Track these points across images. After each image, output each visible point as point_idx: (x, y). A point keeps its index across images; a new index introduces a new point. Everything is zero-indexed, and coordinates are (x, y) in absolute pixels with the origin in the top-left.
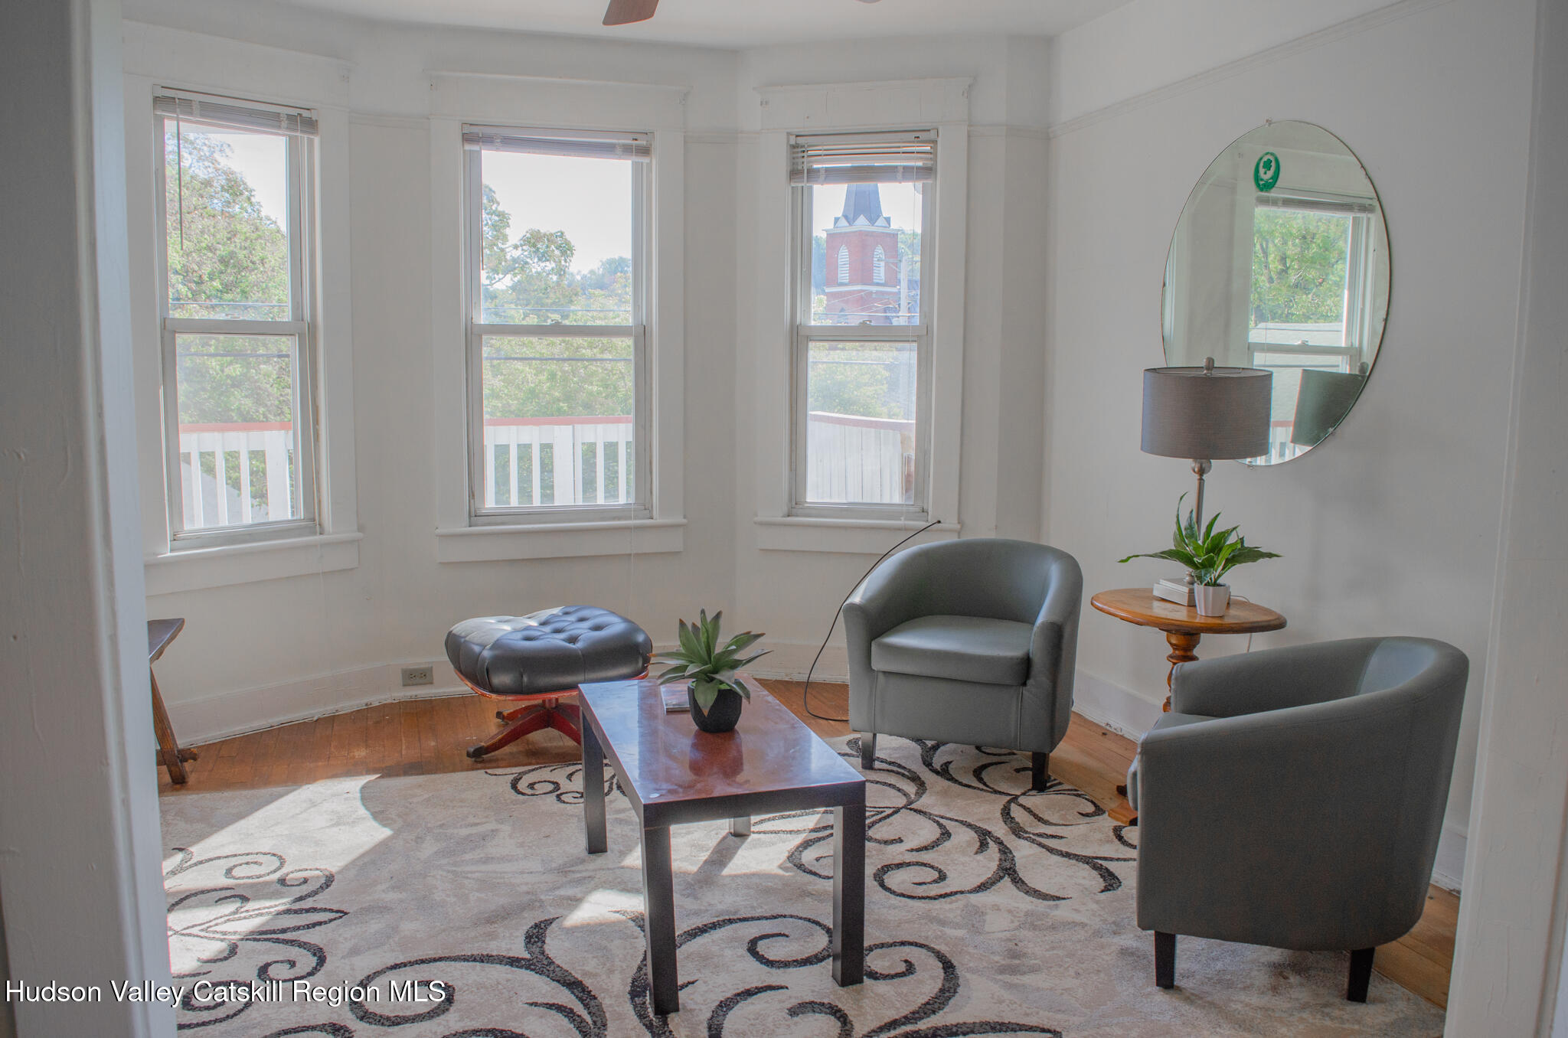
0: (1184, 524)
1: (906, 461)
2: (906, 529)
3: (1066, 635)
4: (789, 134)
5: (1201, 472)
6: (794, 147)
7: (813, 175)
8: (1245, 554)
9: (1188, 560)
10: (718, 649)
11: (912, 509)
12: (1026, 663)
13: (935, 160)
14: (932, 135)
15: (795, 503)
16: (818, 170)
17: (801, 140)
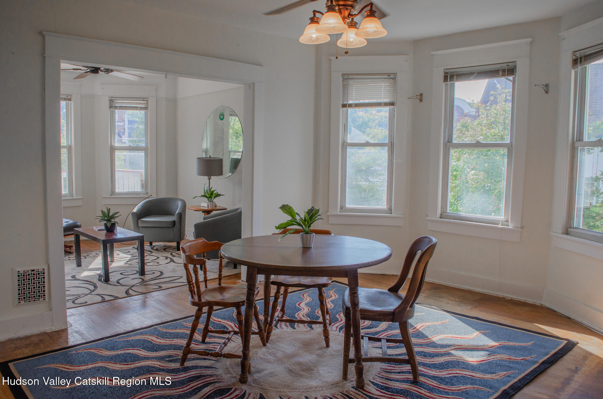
0: (206, 190)
1: (142, 181)
2: (143, 198)
3: (183, 215)
4: (109, 97)
5: (209, 179)
6: (110, 100)
7: (116, 107)
8: (218, 195)
9: (207, 197)
10: (110, 215)
11: (144, 193)
12: (174, 222)
13: (148, 105)
14: (147, 99)
15: (113, 192)
16: (117, 106)
17: (112, 99)
